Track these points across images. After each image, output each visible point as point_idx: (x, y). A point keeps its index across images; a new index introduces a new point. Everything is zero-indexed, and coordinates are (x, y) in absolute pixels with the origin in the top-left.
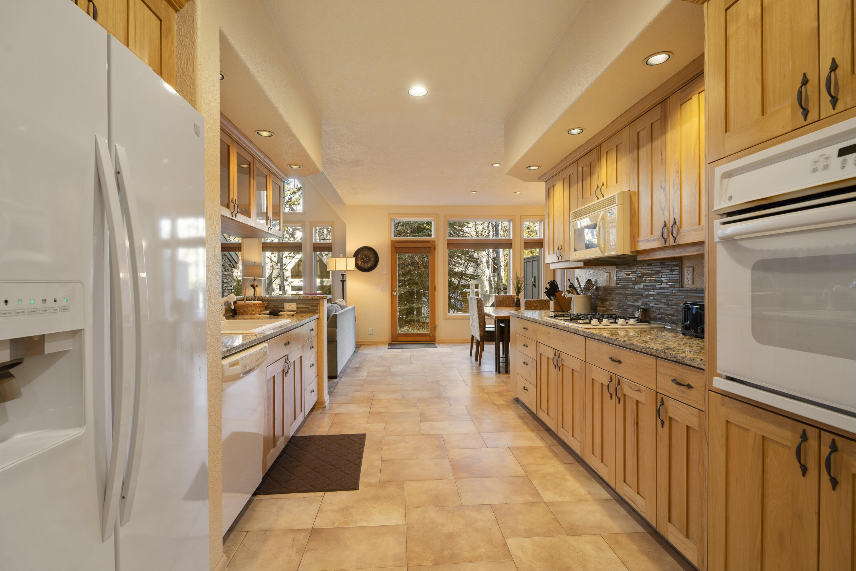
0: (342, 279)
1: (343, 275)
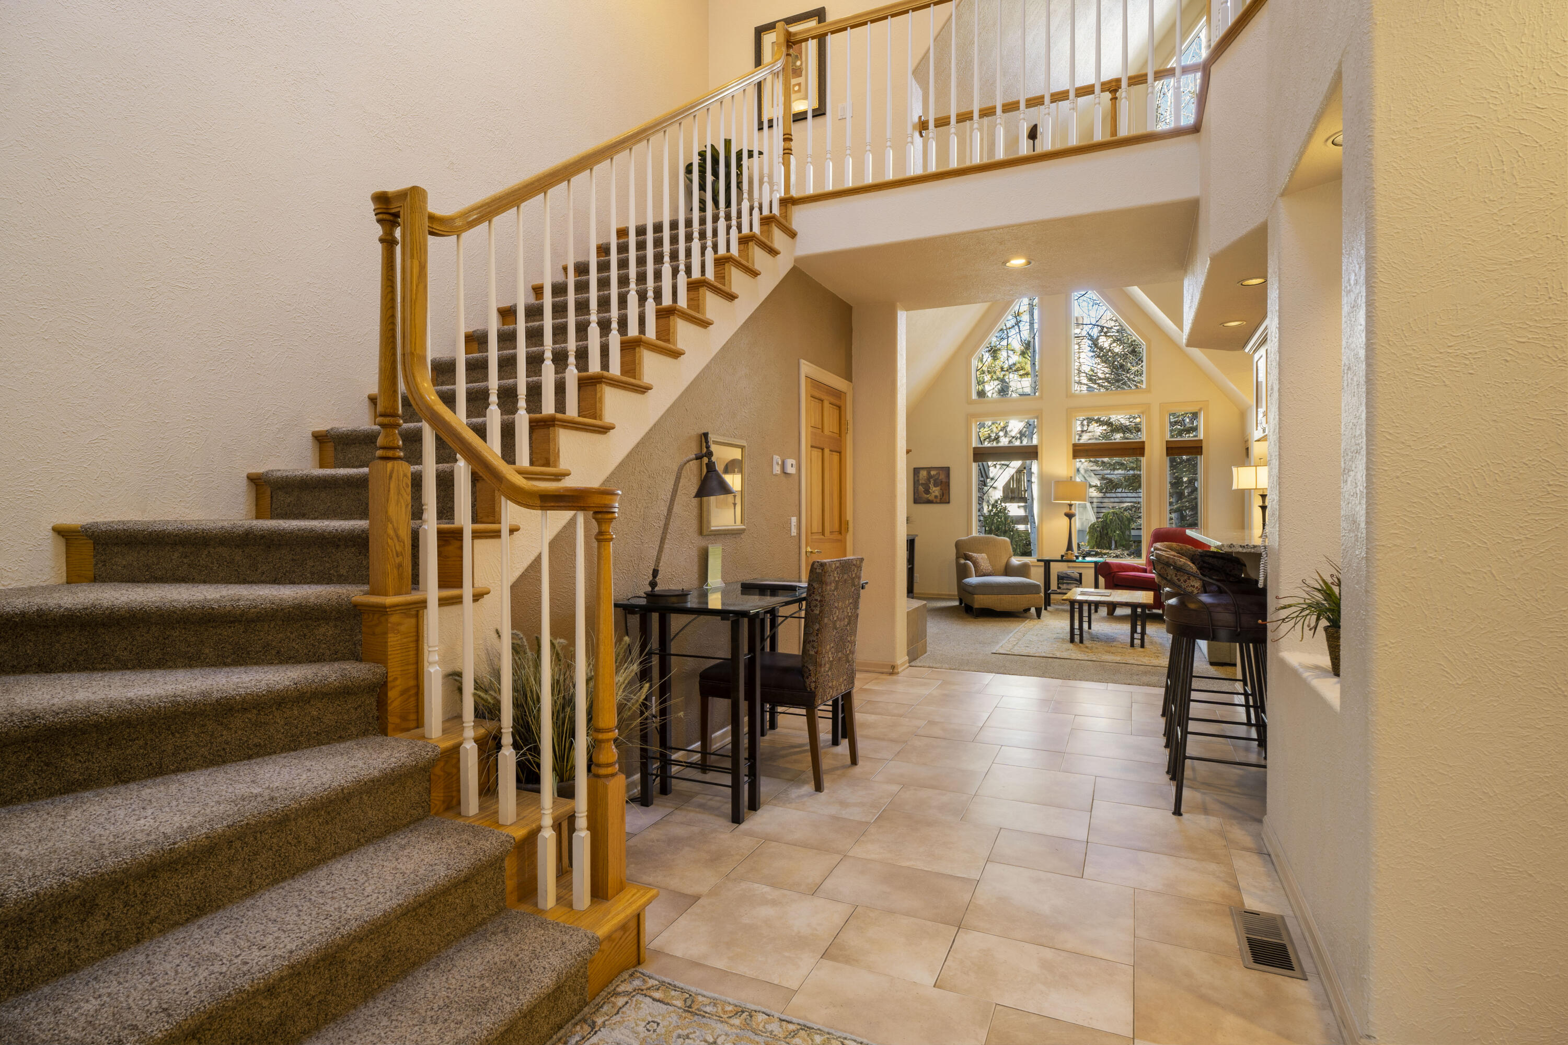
0: (1261, 504)
1: (1263, 497)
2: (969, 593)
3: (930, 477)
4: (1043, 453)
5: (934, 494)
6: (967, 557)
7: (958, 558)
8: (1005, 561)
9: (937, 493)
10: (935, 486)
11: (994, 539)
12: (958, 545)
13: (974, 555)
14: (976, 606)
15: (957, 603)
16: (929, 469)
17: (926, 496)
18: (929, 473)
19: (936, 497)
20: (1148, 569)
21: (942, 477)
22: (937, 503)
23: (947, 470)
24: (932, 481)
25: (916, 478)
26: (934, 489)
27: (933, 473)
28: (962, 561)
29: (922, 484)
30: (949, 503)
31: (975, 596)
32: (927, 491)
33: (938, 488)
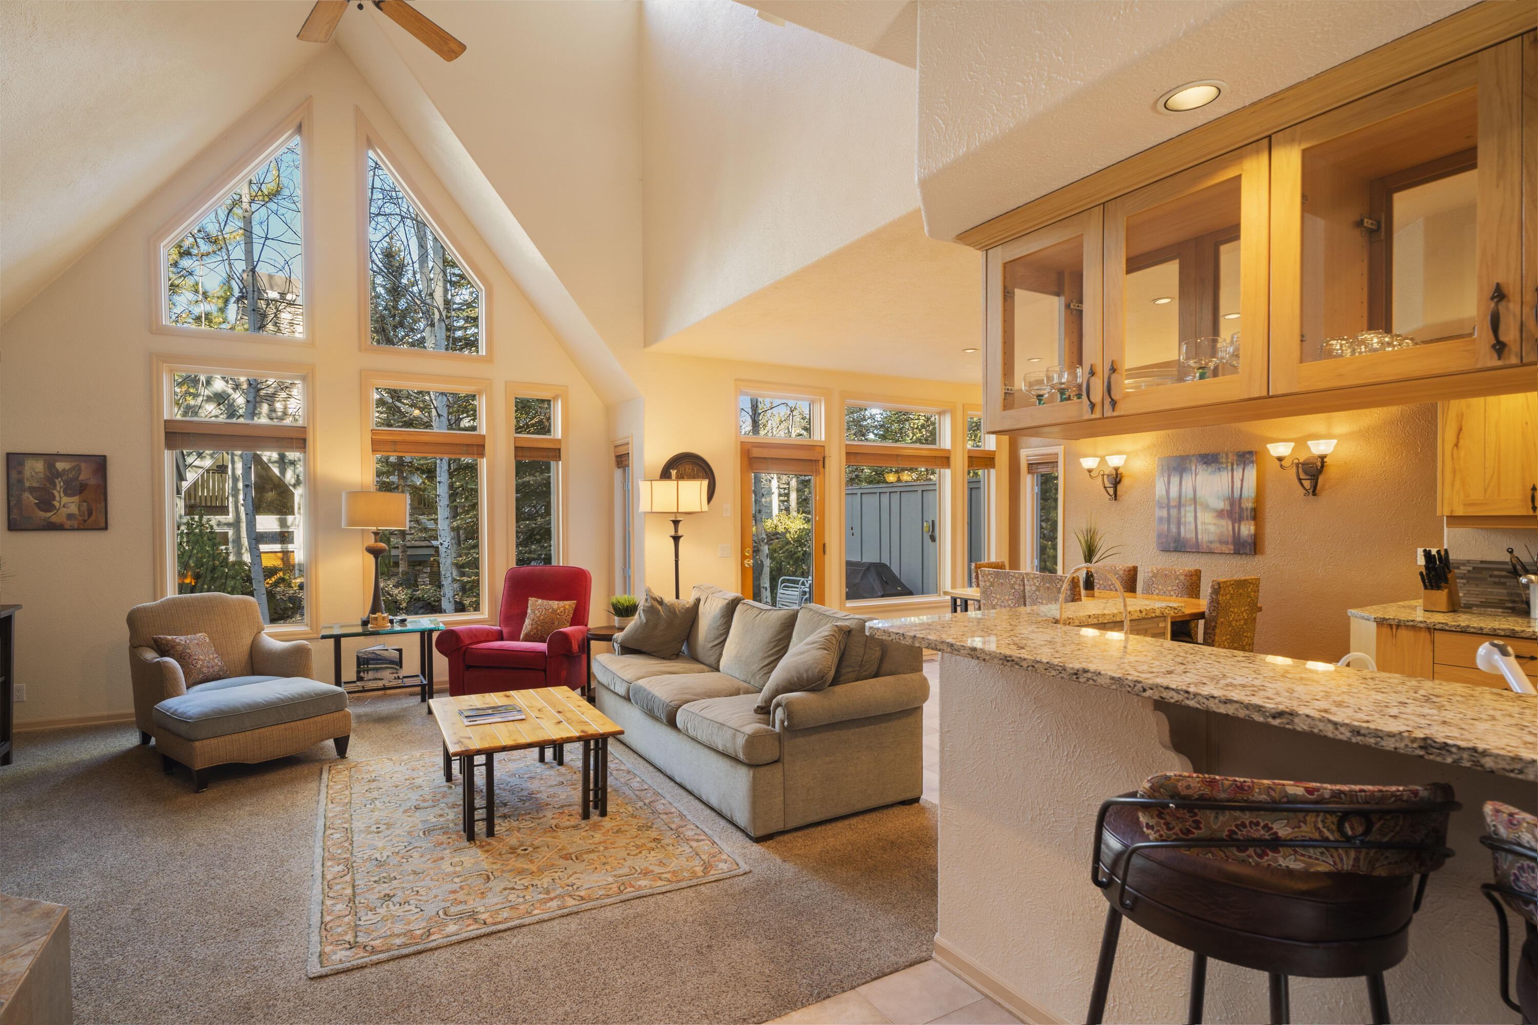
0: (673, 533)
1: (676, 523)
2: (179, 735)
3: (52, 475)
4: (319, 441)
5: (64, 511)
6: (163, 649)
7: (135, 647)
8: (249, 641)
9: (73, 509)
10: (66, 494)
11: (222, 602)
12: (134, 620)
13: (181, 639)
14: (199, 764)
15: (130, 740)
16: (50, 459)
17: (42, 514)
18: (50, 466)
19: (70, 516)
20: (505, 630)
21: (86, 474)
22: (72, 529)
23: (100, 464)
24: (59, 483)
25: (14, 475)
26: (65, 500)
27: (60, 466)
28: (150, 655)
29: (32, 490)
30: (106, 528)
31: (197, 743)
32: (46, 504)
33: (76, 499)
